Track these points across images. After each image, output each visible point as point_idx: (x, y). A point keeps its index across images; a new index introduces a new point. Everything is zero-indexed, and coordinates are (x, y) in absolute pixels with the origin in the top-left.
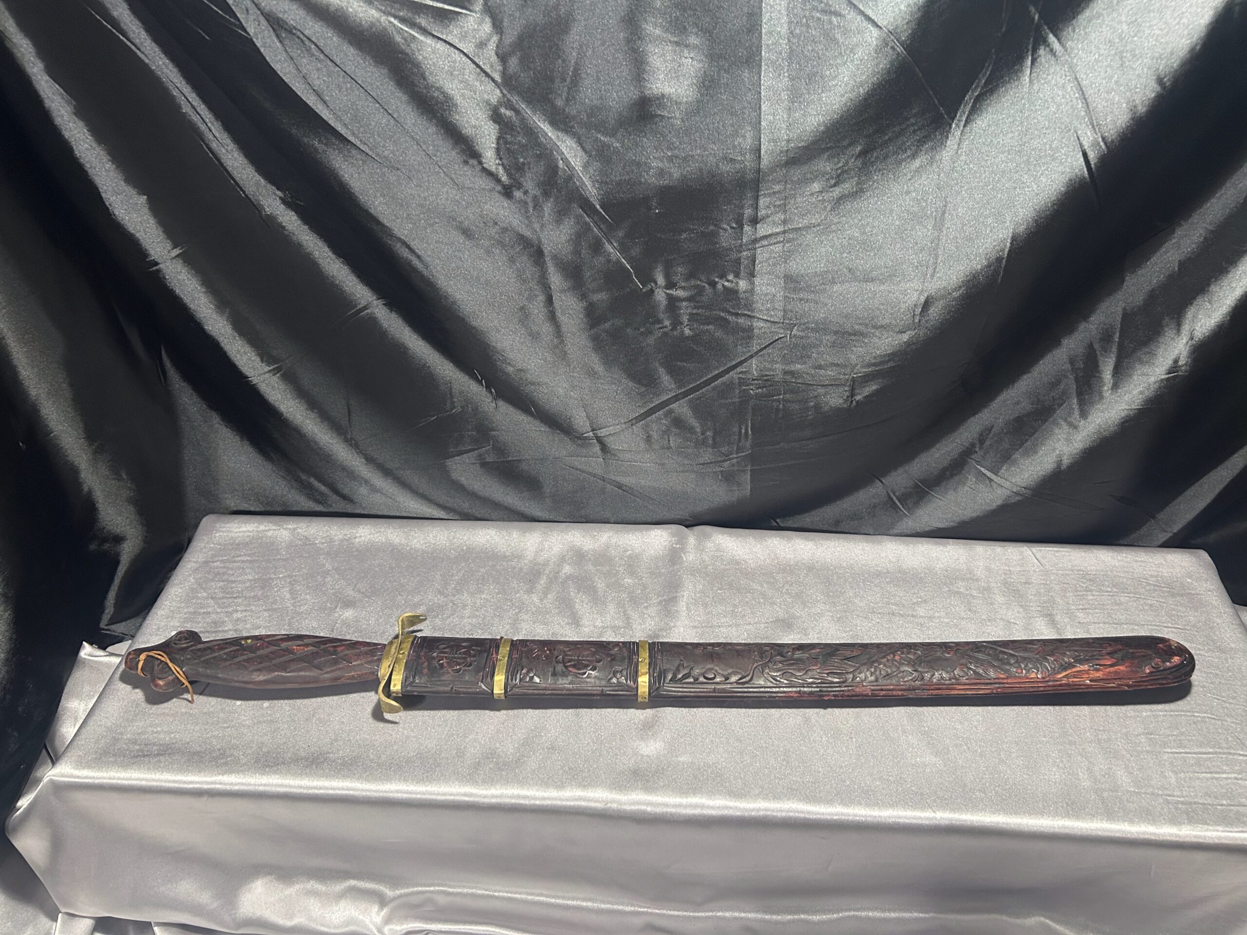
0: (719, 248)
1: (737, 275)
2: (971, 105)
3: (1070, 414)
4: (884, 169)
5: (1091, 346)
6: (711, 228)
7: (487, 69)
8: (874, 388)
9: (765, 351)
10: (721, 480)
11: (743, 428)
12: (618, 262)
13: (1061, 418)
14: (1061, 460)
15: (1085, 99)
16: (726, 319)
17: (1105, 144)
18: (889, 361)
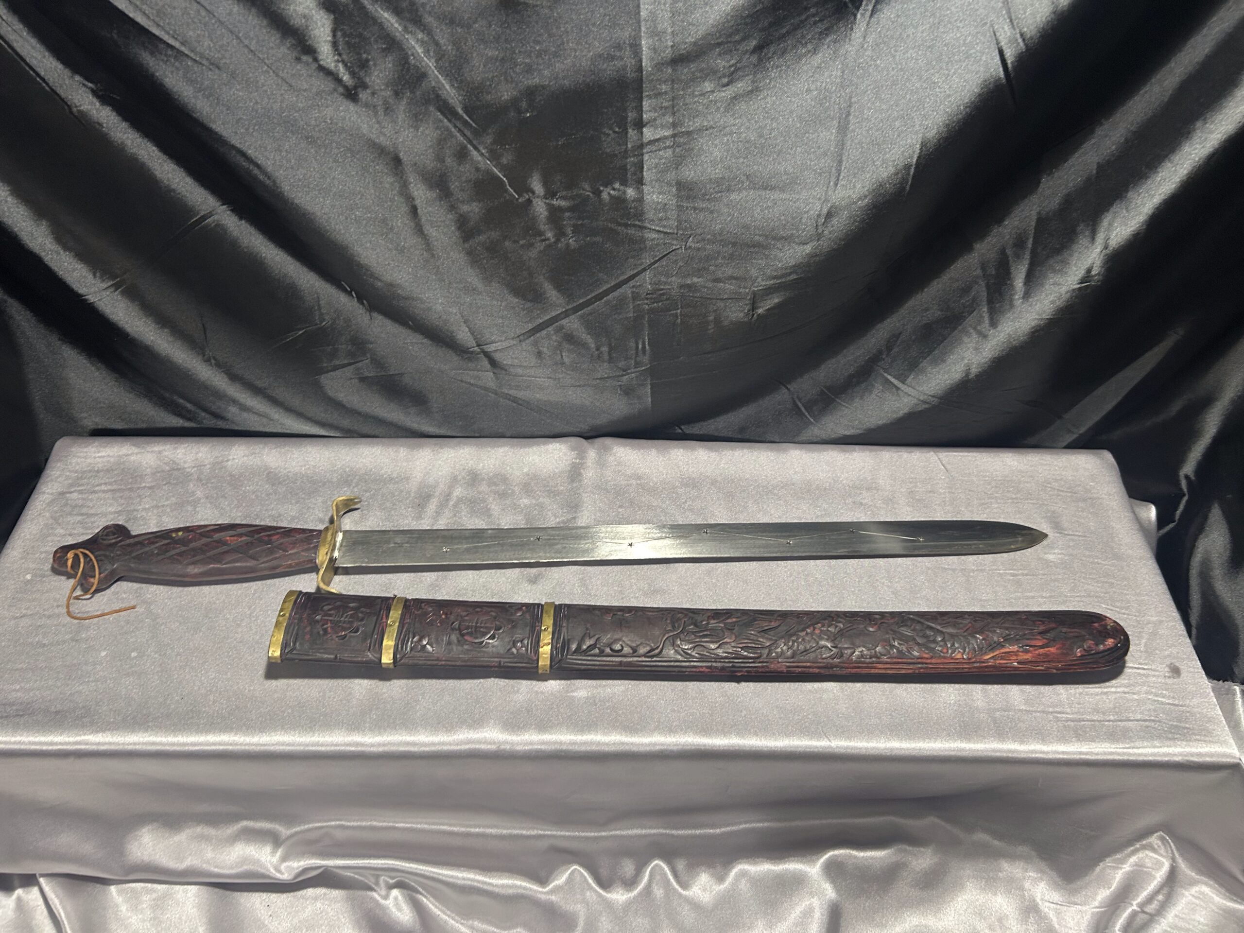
0: (602, 154)
1: (624, 183)
3: (980, 322)
4: (782, 65)
5: (1003, 252)
6: (592, 132)
8: (776, 301)
9: (659, 264)
10: (620, 394)
11: (641, 343)
12: (488, 169)
13: (971, 326)
14: (969, 369)
16: (617, 231)
17: (1024, 40)
18: (790, 274)
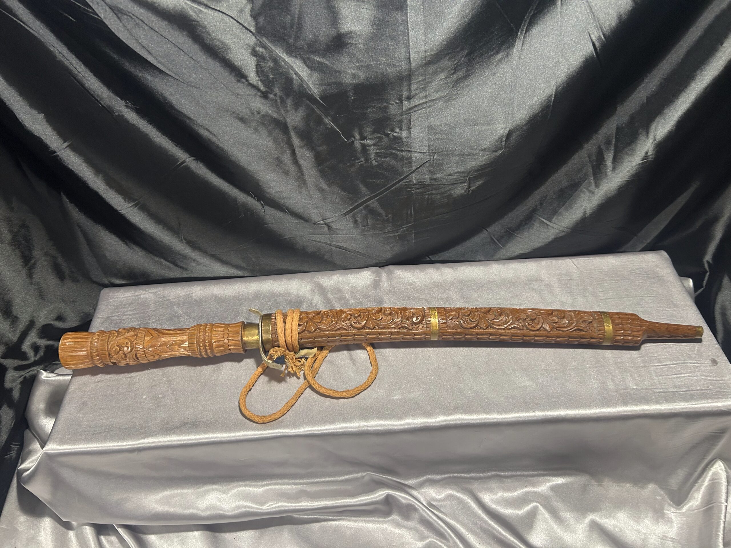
0: (390, 115)
1: (401, 129)
2: (528, 21)
3: (590, 185)
4: (481, 62)
5: (599, 147)
6: (385, 104)
7: (246, 25)
8: (481, 182)
9: (419, 170)
10: (398, 240)
11: (409, 211)
12: (332, 127)
13: (585, 188)
14: (586, 211)
15: (593, 13)
16: (396, 154)
17: (605, 37)
18: (488, 167)
